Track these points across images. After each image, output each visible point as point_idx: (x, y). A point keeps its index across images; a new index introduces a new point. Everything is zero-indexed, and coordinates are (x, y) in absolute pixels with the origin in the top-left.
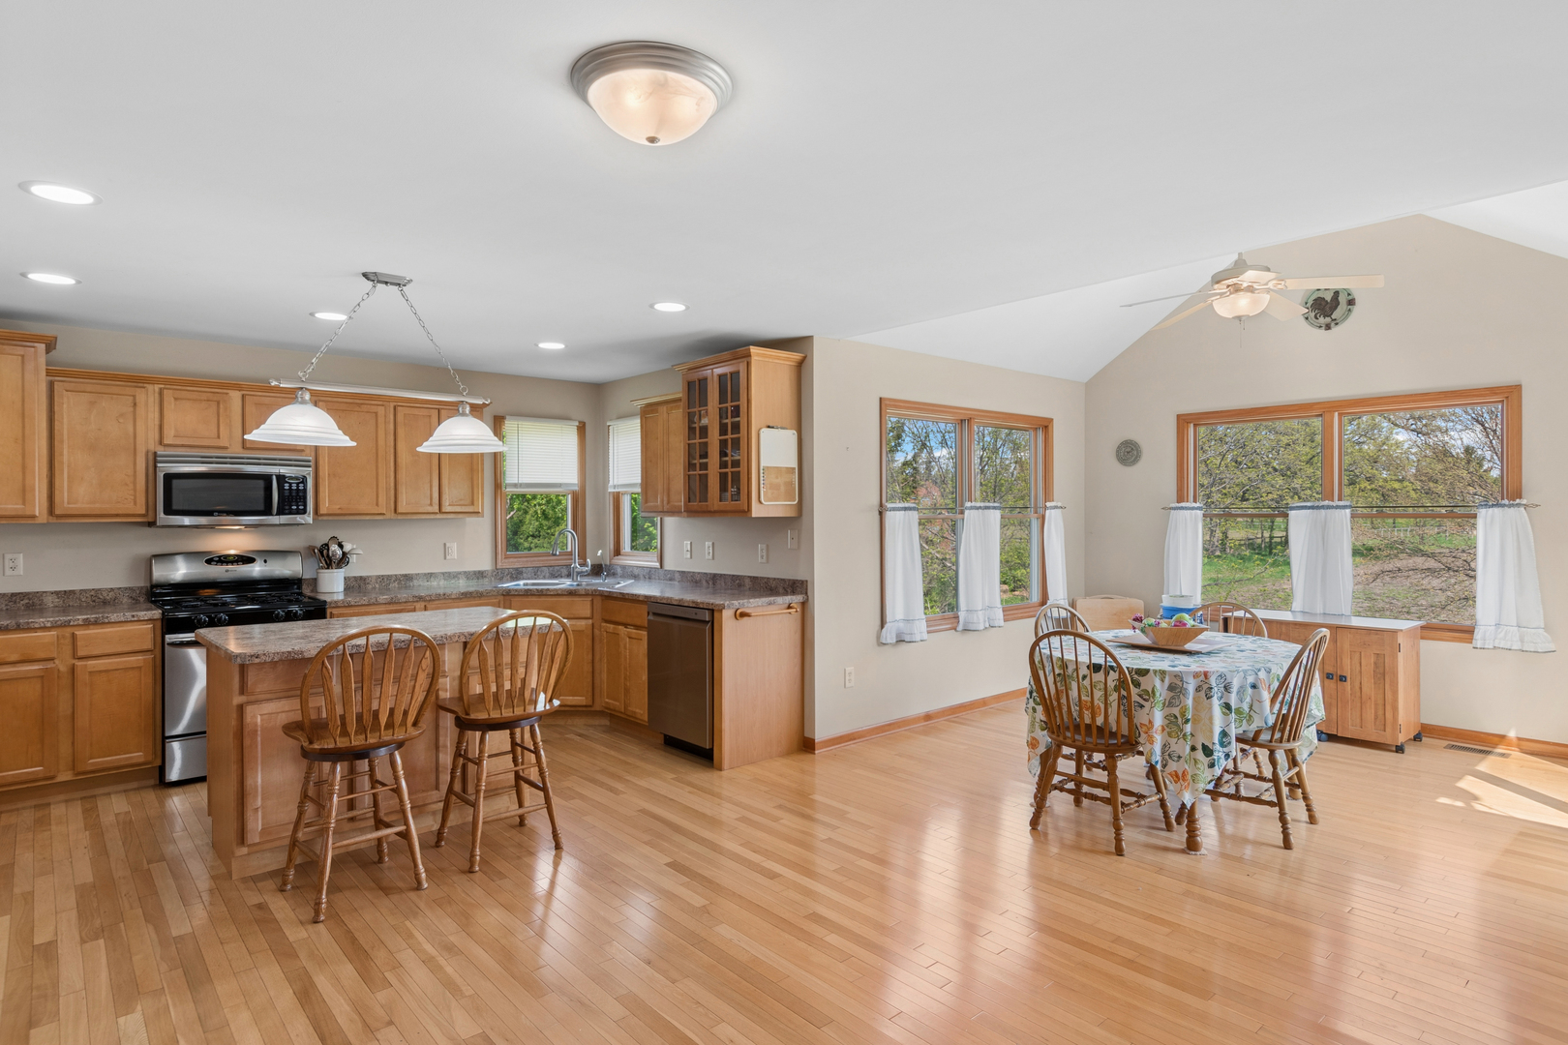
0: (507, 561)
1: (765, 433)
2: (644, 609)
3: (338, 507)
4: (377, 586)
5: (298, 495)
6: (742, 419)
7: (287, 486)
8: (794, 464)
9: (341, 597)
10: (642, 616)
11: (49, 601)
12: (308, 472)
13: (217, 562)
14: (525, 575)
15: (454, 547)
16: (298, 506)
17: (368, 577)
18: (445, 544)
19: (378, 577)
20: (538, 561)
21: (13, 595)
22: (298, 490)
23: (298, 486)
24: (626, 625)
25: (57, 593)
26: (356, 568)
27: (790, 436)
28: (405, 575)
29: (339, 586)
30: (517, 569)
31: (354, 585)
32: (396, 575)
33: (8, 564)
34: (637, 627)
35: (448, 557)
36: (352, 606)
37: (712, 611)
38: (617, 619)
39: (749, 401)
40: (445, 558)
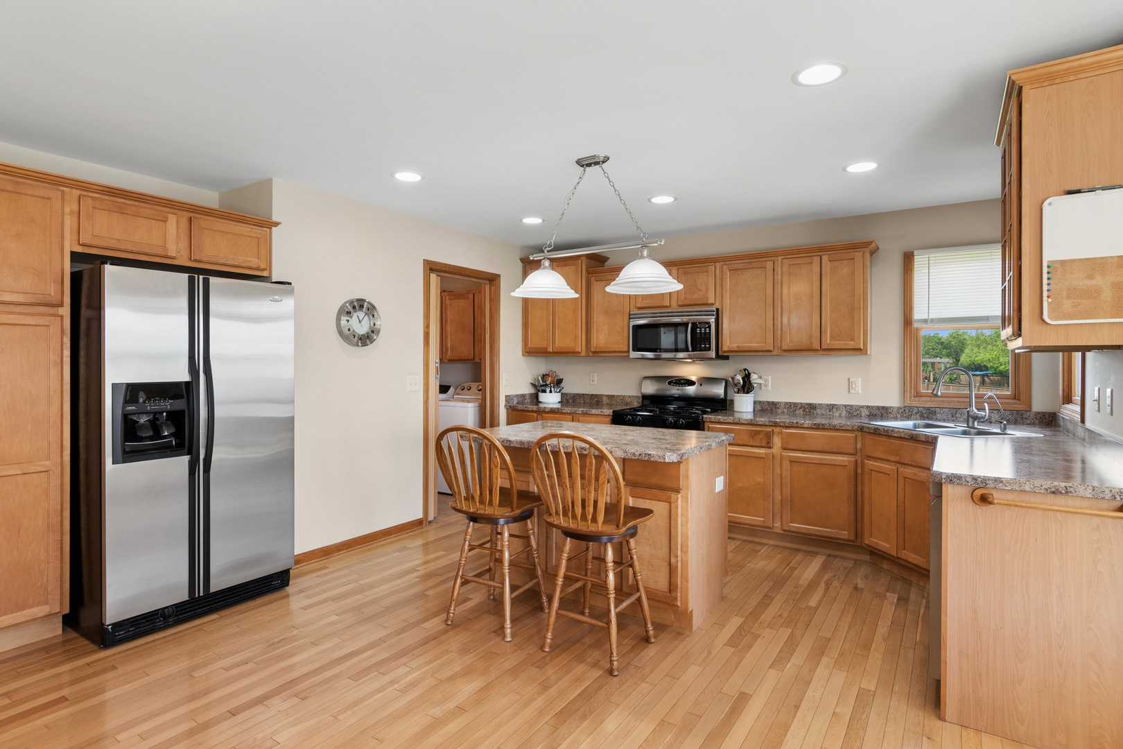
0: (916, 399)
3: (736, 345)
4: (786, 411)
5: (705, 337)
7: (698, 330)
9: (750, 416)
11: (605, 400)
12: (712, 320)
13: (674, 383)
15: (859, 384)
16: (705, 345)
17: (778, 403)
18: (849, 379)
19: (786, 403)
21: (592, 395)
22: (705, 332)
23: (705, 330)
25: (607, 396)
26: (768, 395)
28: (810, 404)
29: (750, 408)
30: (928, 409)
32: (801, 403)
35: (851, 391)
40: (849, 392)
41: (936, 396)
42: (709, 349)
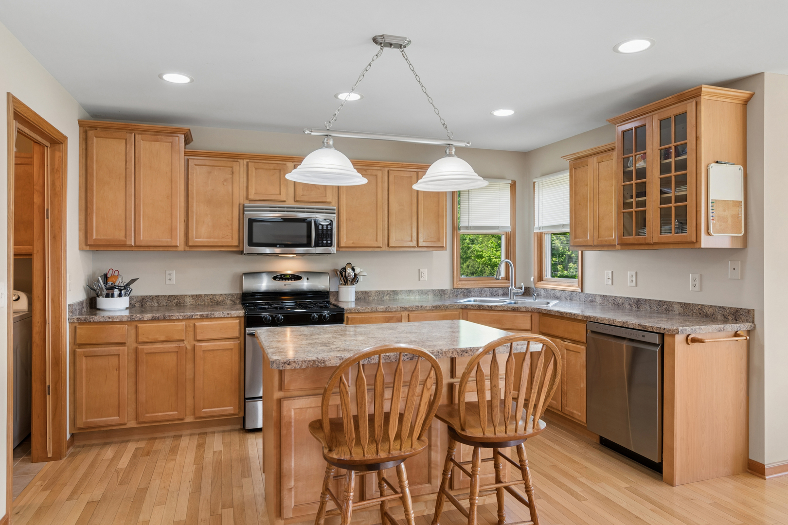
0: (460, 283)
1: (714, 169)
2: (582, 327)
3: (352, 242)
4: (376, 298)
5: (327, 233)
6: (690, 157)
7: (320, 227)
8: (740, 198)
9: (353, 306)
10: (580, 332)
11: (189, 301)
12: (334, 217)
13: (280, 278)
14: (473, 293)
15: (425, 272)
16: (327, 241)
17: (370, 292)
18: (419, 270)
19: (376, 292)
20: (482, 283)
21: (170, 296)
22: (327, 229)
23: (327, 227)
24: (563, 339)
25: (192, 296)
26: (362, 285)
27: (735, 172)
28: (394, 291)
29: (352, 298)
30: (467, 289)
31: (362, 297)
32: (387, 291)
33: (168, 277)
34: (574, 342)
35: (421, 279)
36: (360, 313)
37: (662, 336)
38: (555, 334)
39: (697, 139)
40: (419, 280)
41: (498, 279)
42: (331, 245)
